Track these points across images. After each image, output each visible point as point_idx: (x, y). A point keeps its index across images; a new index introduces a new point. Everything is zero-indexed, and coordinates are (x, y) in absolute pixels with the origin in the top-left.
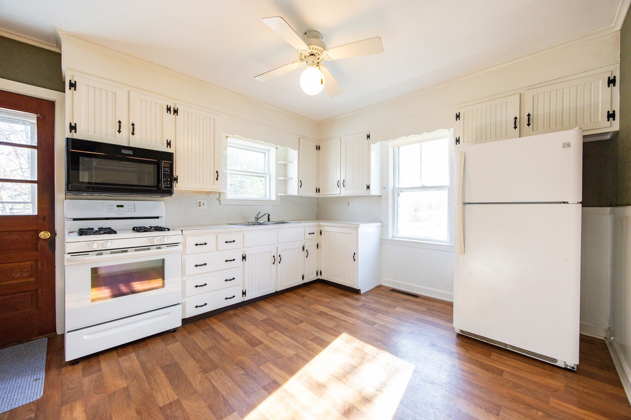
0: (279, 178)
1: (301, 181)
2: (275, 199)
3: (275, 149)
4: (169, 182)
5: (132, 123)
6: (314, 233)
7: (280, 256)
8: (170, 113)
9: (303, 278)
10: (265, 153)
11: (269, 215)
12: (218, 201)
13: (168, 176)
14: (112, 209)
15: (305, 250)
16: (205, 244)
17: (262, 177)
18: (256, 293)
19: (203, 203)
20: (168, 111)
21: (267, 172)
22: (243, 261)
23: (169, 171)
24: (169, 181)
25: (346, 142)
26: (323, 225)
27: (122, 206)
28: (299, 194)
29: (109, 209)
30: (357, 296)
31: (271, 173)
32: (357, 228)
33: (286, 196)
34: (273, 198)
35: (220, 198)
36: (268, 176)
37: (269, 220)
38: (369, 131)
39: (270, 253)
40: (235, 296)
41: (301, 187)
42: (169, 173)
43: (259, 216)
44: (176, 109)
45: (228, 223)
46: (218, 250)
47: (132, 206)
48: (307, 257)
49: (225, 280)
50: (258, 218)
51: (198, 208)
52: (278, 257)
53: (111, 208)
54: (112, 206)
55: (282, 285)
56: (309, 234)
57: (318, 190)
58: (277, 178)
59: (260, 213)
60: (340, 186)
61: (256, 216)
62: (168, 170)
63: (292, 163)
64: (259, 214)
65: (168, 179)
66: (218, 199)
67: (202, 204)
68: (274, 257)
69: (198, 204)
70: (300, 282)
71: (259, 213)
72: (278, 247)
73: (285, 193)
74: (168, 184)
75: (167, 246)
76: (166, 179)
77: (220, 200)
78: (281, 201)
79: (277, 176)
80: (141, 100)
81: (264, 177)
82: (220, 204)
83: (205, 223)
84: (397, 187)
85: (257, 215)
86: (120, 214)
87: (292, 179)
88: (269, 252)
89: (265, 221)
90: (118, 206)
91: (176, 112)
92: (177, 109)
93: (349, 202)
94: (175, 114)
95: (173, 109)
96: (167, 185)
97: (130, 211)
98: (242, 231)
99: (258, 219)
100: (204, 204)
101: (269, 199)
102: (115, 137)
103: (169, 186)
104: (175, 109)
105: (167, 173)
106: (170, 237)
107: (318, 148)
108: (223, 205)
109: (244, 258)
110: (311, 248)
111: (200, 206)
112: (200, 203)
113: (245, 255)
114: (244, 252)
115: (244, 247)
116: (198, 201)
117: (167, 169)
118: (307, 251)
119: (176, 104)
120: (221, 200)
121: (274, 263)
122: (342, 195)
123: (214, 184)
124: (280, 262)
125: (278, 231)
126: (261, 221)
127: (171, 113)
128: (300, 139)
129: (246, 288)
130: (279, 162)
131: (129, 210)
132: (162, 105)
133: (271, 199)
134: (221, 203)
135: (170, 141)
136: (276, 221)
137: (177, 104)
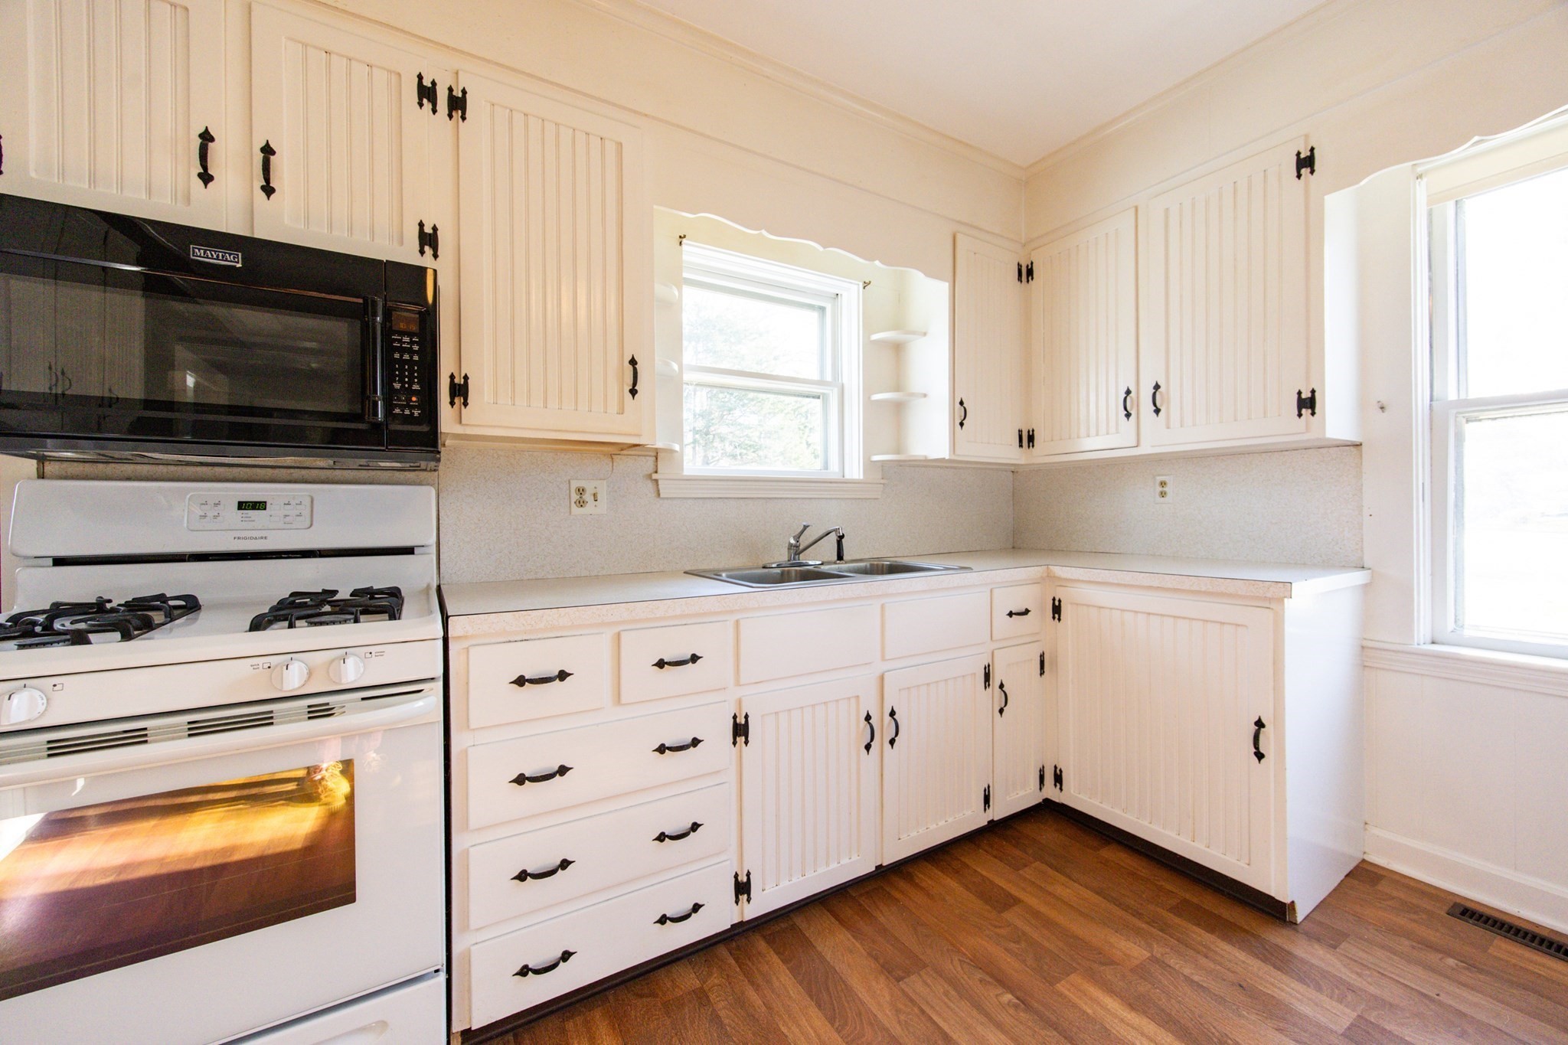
0: (876, 397)
1: (961, 403)
2: (862, 477)
3: (861, 285)
4: (414, 399)
5: (263, 144)
6: (1027, 612)
7: (892, 714)
8: (434, 111)
9: (987, 800)
10: (822, 309)
11: (842, 537)
12: (650, 485)
13: (411, 371)
14: (215, 517)
15: (995, 683)
16: (563, 675)
17: (814, 397)
18: (794, 880)
19: (594, 491)
20: (425, 101)
21: (829, 378)
22: (735, 743)
23: (416, 348)
24: (415, 393)
25: (1167, 217)
26: (1059, 579)
27: (258, 505)
28: (957, 452)
29: (205, 516)
30: (1277, 937)
31: (845, 381)
32: (1273, 598)
33: (900, 463)
34: (855, 471)
35: (656, 472)
36: (836, 390)
37: (840, 557)
38: (1307, 136)
39: (853, 701)
40: (701, 906)
41: (962, 424)
42: (416, 358)
43: (804, 541)
44: (460, 95)
45: (688, 568)
46: (624, 700)
47: (301, 504)
48: (1001, 711)
49: (657, 835)
50: (801, 548)
51: (576, 510)
52: (887, 718)
53: (210, 514)
54: (216, 505)
55: (904, 837)
56: (1011, 614)
57: (1028, 439)
58: (869, 398)
59: (805, 527)
60: (1133, 412)
61: (793, 541)
62: (412, 343)
63: (925, 334)
64: (802, 532)
65: (410, 386)
66: (650, 476)
67: (588, 497)
68: (868, 718)
69: (575, 497)
70: (974, 818)
71: (802, 527)
72: (886, 675)
73: (898, 452)
74: (414, 407)
75: (363, 699)
76: (402, 381)
77: (656, 481)
78: (882, 481)
79: (868, 391)
80: (305, 45)
81: (819, 398)
82: (659, 495)
83: (603, 568)
84: (1452, 396)
85: (797, 538)
86: (245, 538)
87: (925, 396)
88: (849, 698)
89: (825, 560)
90: (242, 506)
91: (458, 104)
92: (464, 92)
93: (1163, 478)
94: (454, 114)
95: (447, 92)
96: (407, 412)
97: (288, 526)
98: (732, 612)
99: (798, 553)
100: (599, 497)
101: (838, 477)
102: (188, 200)
103: (416, 413)
104: (454, 93)
105: (406, 357)
106: (381, 654)
107: (1026, 273)
108: (667, 498)
109: (740, 730)
110: (1018, 671)
111: (581, 503)
112: (581, 491)
113: (746, 717)
114: (740, 702)
115: (738, 683)
116: (575, 485)
117: (406, 339)
118: (1001, 686)
119: (457, 73)
120: (660, 482)
121: (868, 747)
122: (1145, 449)
123: (621, 411)
124: (892, 742)
125: (883, 607)
126: (812, 560)
127: (438, 108)
128: (959, 237)
129: (752, 864)
130: (874, 337)
131: (287, 519)
132: (399, 75)
133: (848, 476)
134: (661, 491)
135: (435, 229)
136: (866, 557)
137: (461, 74)
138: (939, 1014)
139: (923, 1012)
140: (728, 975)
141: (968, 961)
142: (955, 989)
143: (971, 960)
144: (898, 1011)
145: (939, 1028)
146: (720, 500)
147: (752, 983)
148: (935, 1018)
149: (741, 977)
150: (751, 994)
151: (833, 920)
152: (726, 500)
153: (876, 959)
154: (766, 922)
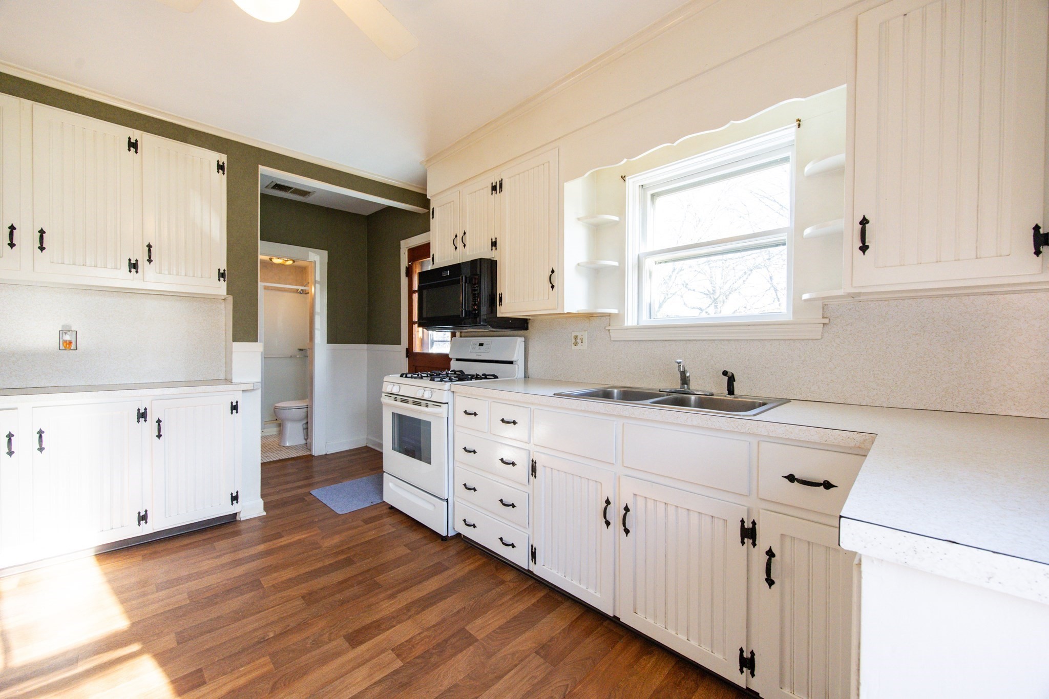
138: (516, 674)
139: (516, 666)
140: (516, 588)
141: (569, 690)
142: (537, 683)
143: (569, 692)
144: (513, 654)
145: (506, 674)
146: (650, 342)
147: (515, 596)
148: (513, 672)
149: (516, 593)
150: (508, 597)
151: (575, 617)
152: (654, 342)
153: (550, 641)
154: (558, 591)
